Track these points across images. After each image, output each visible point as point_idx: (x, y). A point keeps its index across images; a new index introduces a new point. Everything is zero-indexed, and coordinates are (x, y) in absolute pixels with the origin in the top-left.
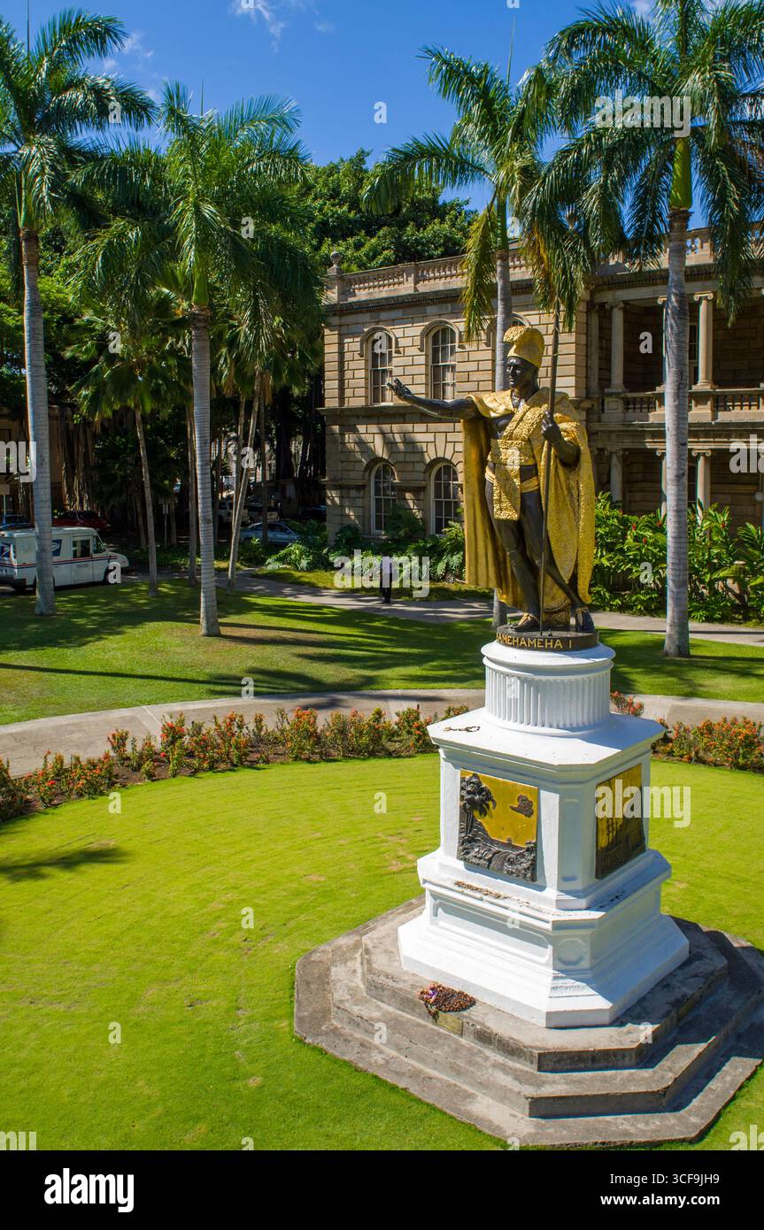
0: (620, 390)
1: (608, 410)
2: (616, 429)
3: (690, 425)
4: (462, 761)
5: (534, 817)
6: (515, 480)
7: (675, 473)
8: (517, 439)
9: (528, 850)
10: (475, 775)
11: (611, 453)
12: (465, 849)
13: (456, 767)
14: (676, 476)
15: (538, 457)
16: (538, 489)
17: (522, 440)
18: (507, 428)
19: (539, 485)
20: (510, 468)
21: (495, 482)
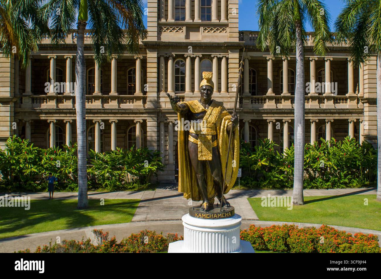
0: (30, 94)
1: (24, 102)
2: (29, 111)
3: (87, 109)
6: (210, 141)
7: (81, 130)
8: (210, 123)
11: (26, 121)
14: (82, 132)
15: (218, 131)
16: (217, 146)
17: (212, 123)
18: (204, 118)
19: (218, 144)
20: (207, 136)
21: (199, 143)
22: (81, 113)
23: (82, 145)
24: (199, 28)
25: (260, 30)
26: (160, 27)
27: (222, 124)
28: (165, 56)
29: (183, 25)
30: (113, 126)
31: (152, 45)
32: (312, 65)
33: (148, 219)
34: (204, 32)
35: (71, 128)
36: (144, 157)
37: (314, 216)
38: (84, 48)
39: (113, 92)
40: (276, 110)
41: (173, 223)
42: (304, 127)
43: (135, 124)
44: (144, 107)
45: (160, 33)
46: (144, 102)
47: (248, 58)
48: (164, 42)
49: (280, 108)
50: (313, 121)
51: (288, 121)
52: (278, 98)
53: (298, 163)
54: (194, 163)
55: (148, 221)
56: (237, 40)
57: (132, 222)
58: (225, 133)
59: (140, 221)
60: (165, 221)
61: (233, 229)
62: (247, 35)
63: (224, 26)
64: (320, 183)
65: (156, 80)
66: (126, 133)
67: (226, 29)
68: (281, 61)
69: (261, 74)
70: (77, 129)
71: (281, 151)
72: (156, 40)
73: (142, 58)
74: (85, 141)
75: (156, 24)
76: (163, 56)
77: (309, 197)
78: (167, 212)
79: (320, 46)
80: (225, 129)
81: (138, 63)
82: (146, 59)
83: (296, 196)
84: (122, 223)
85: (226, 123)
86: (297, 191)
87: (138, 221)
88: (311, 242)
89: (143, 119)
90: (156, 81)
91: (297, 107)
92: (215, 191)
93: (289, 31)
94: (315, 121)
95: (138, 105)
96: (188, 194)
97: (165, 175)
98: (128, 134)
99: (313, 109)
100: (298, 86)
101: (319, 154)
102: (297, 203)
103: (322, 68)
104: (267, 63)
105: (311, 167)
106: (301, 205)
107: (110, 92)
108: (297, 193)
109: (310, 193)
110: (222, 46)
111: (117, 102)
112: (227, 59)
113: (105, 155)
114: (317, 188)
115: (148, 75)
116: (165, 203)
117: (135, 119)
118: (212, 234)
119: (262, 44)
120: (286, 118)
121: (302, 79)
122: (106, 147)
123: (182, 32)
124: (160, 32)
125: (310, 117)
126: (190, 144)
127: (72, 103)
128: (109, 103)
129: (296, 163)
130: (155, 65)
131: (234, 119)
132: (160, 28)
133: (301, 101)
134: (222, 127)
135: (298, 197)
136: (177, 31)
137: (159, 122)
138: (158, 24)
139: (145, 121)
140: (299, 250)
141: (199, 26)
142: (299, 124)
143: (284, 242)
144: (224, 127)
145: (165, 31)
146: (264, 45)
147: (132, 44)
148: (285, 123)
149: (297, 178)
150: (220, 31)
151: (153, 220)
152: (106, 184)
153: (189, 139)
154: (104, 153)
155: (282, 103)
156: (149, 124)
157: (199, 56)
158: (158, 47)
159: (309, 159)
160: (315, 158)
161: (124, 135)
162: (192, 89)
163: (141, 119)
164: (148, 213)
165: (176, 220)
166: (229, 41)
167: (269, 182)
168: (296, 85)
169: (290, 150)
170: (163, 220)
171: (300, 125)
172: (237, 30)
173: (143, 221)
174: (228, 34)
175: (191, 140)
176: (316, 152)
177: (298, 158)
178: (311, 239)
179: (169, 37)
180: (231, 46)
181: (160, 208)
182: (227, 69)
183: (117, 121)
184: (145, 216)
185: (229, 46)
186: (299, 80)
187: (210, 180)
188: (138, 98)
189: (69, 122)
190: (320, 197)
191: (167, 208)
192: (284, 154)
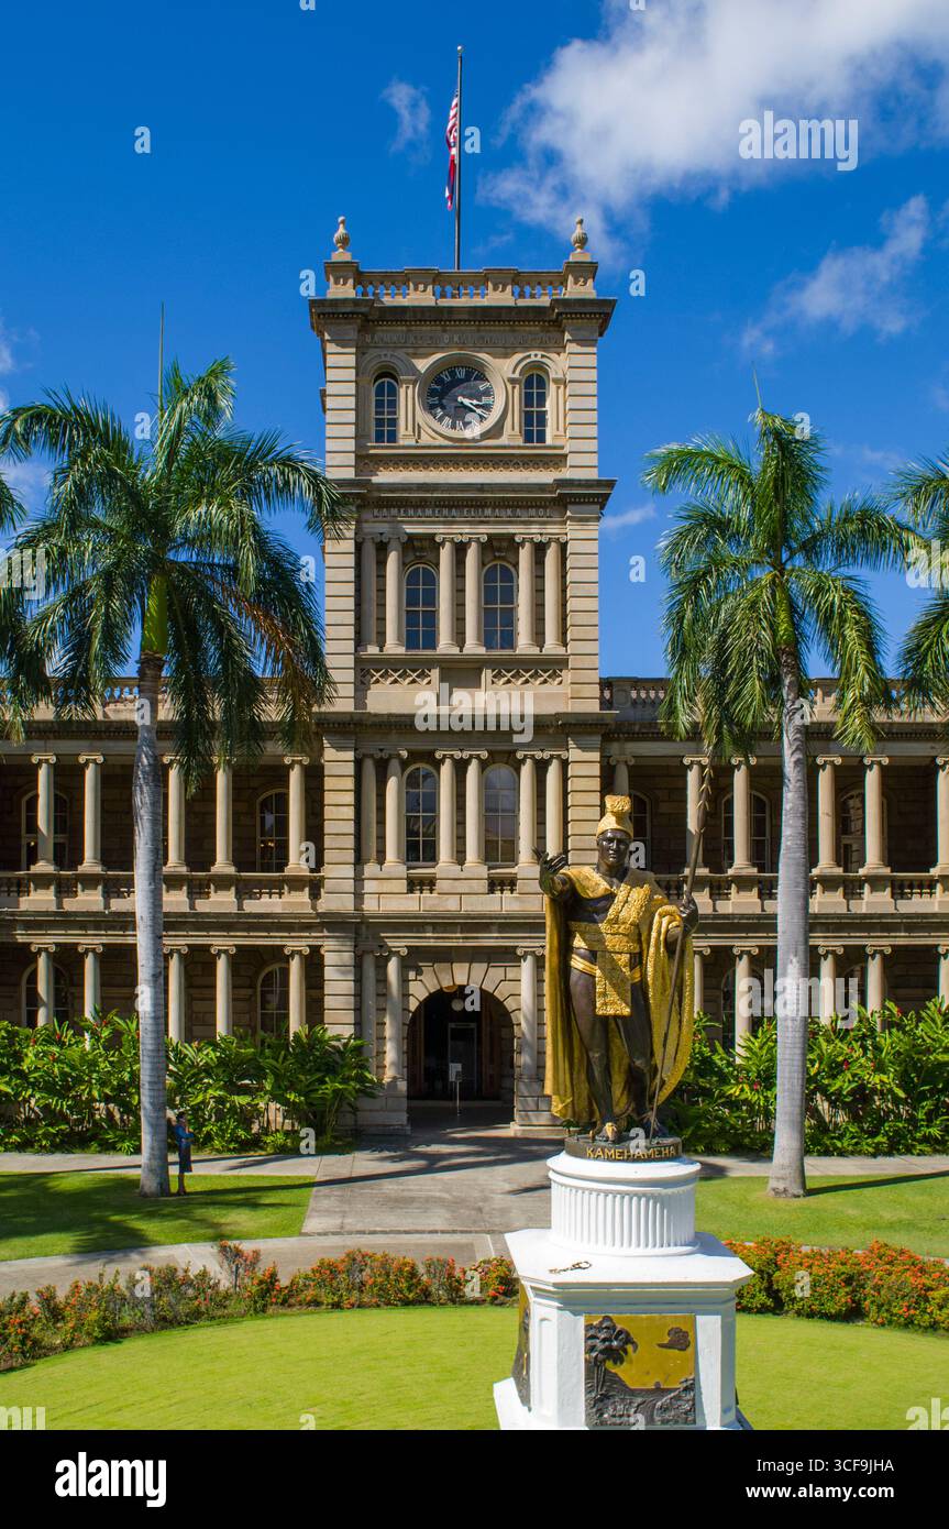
4: (587, 1304)
5: (690, 1350)
6: (624, 970)
8: (624, 923)
9: (686, 1389)
10: (607, 1318)
12: (598, 1410)
13: (575, 1313)
14: (154, 975)
15: (645, 946)
16: (642, 980)
17: (631, 924)
18: (611, 910)
19: (644, 975)
20: (616, 957)
21: (598, 973)
22: (149, 923)
23: (153, 1015)
24: (480, 671)
25: (671, 676)
26: (362, 670)
27: (655, 927)
28: (378, 755)
29: (430, 664)
30: (222, 966)
31: (339, 724)
32: (825, 780)
33: (348, 1228)
34: (493, 682)
35: (98, 971)
36: (317, 1053)
37: (841, 1229)
38: (157, 732)
39: (222, 865)
40: (713, 919)
41: (420, 1242)
42: (805, 965)
43: (287, 959)
44: (314, 907)
45: (363, 686)
46: (315, 895)
47: (626, 762)
48: (376, 715)
49: (726, 912)
50: (827, 952)
51: (749, 953)
52: (719, 881)
53: (790, 1072)
54: (583, 1023)
55: (350, 1233)
56: (594, 707)
57: (301, 1234)
58: (662, 950)
59: (325, 1234)
60: (397, 1236)
61: (682, 1188)
62: (625, 691)
63: (554, 666)
64: (853, 1138)
65: (350, 828)
66: (256, 988)
67: (562, 674)
68: (729, 771)
69: (664, 808)
70: (140, 968)
71: (729, 1043)
72: (351, 709)
73: (306, 761)
74: (162, 1002)
75: (350, 661)
76: (372, 756)
77: (822, 1177)
78: (399, 1211)
79: (858, 722)
80: (662, 938)
81: (295, 777)
82: (323, 767)
83: (782, 1172)
84: (276, 1237)
85: (664, 925)
86: (787, 1154)
87: (319, 1234)
88: (843, 1284)
89: (310, 943)
90: (352, 830)
91: (783, 907)
92: (628, 1098)
93: (760, 679)
94: (833, 952)
95: (295, 902)
96: (563, 1102)
97: (377, 1111)
98: (259, 989)
99: (827, 916)
100: (789, 843)
101: (848, 1051)
102: (785, 1190)
103: (852, 789)
104: (685, 776)
105: (823, 1090)
106: (799, 1196)
107: (214, 864)
108: (786, 1162)
109: (821, 1168)
110: (548, 726)
111: (233, 895)
112: (565, 764)
113: (199, 1050)
114: (842, 1153)
115: (328, 812)
116: (390, 1187)
117: (288, 944)
118: (631, 1199)
119: (677, 718)
120: (743, 944)
121: (800, 823)
122: (194, 1028)
123: (429, 683)
124: (363, 683)
125: (821, 941)
126: (574, 977)
127: (103, 896)
128: (208, 898)
129: (784, 1072)
130: (350, 784)
131: (688, 911)
132: (366, 671)
133: (796, 887)
134: (654, 934)
135: (791, 1173)
136: (414, 681)
137: (359, 953)
138: (358, 661)
139: (315, 950)
140: (810, 1307)
141: (477, 665)
142: (792, 957)
143: (765, 1284)
144: (659, 933)
145: (377, 681)
146: (684, 720)
147: (292, 723)
148: (740, 957)
149: (787, 1118)
150: (542, 679)
151: (363, 1232)
152: (208, 1134)
153: (573, 963)
154: (195, 1044)
155: (732, 896)
156: (329, 958)
157: (478, 757)
158: (358, 730)
159: (817, 1065)
160: (834, 1061)
161: (250, 991)
162: (460, 856)
163: (304, 944)
164: (345, 1212)
165: (431, 1232)
166: (569, 710)
167: (693, 1133)
168: (783, 839)
169: (756, 1037)
170: (391, 1232)
171: (794, 960)
172: (595, 676)
173: (333, 1233)
174: (567, 689)
175: (576, 966)
176: (840, 1044)
177: (787, 1057)
178: (843, 1277)
179: (386, 698)
180: (575, 725)
181: (376, 1199)
182: (565, 794)
183: (233, 951)
184: (339, 1221)
185: (570, 724)
186: (791, 826)
187: (616, 1069)
188: (296, 883)
189: (93, 950)
190: (854, 1177)
191: (397, 1200)
192: (738, 1050)
